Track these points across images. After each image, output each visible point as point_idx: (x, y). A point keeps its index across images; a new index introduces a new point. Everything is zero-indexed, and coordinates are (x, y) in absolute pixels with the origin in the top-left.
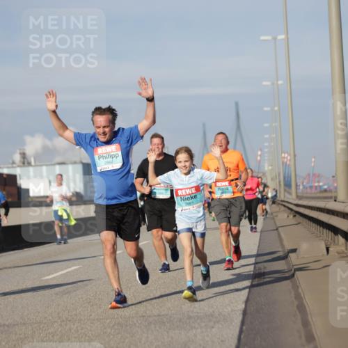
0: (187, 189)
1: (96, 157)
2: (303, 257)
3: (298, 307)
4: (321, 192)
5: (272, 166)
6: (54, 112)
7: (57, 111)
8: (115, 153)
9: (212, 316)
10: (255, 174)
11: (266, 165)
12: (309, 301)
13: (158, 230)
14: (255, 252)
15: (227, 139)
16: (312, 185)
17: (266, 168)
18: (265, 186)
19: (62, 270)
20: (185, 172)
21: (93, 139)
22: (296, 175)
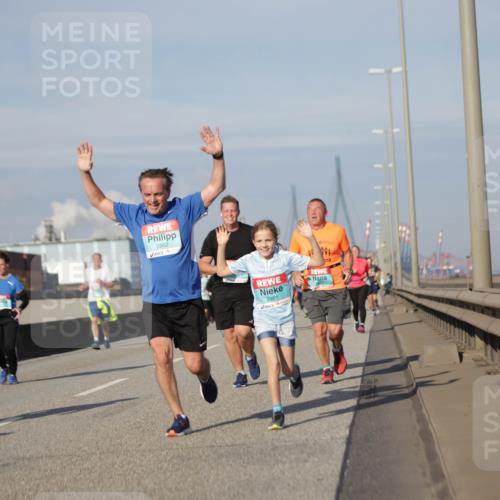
0: (269, 278)
1: (145, 239)
2: (428, 366)
3: (421, 433)
4: (451, 278)
5: (385, 242)
8: (170, 233)
10: (362, 254)
11: (378, 242)
14: (362, 360)
16: (439, 268)
17: (377, 247)
18: (377, 269)
20: (266, 254)
21: (140, 212)
22: (417, 255)
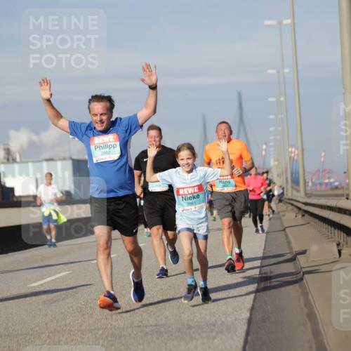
0: (190, 187)
3: (308, 315)
4: (332, 189)
5: (278, 161)
6: (49, 101)
7: (51, 99)
8: (112, 143)
9: (214, 325)
10: (259, 171)
11: (272, 160)
12: (319, 309)
13: (158, 226)
14: (260, 254)
15: (229, 128)
16: (322, 181)
17: (272, 164)
19: (50, 276)
21: (89, 128)
22: (304, 171)
